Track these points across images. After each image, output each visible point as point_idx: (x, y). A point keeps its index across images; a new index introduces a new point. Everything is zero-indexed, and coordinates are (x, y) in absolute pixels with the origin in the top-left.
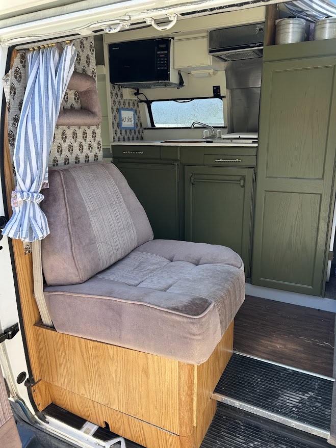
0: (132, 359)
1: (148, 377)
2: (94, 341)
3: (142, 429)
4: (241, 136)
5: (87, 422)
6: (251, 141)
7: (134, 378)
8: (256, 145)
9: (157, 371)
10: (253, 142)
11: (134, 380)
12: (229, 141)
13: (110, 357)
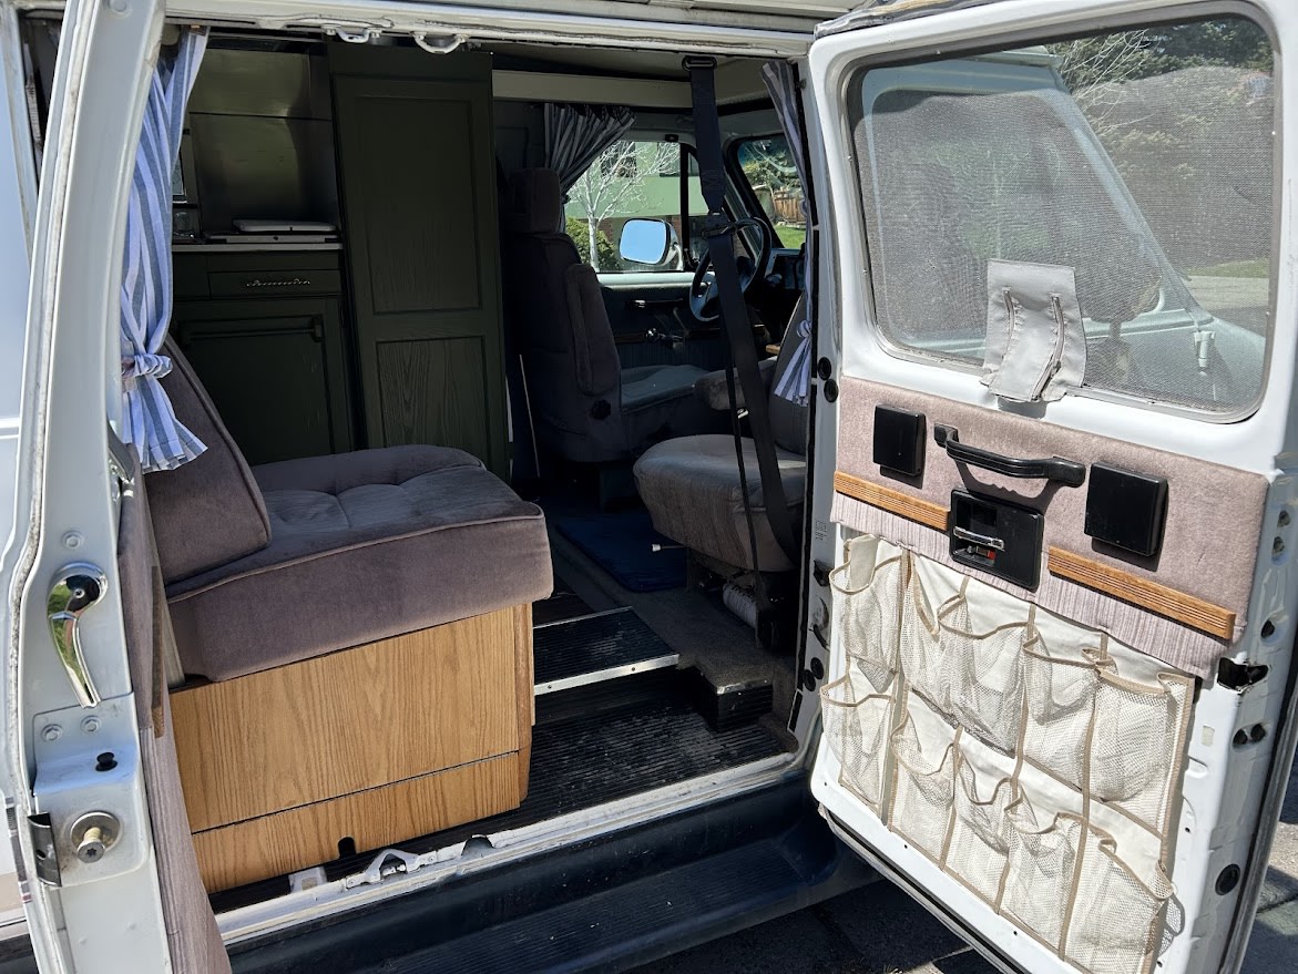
0: (421, 652)
1: (455, 669)
2: (328, 654)
3: (439, 792)
4: (295, 228)
5: (291, 877)
6: (322, 238)
7: (426, 686)
8: (336, 246)
9: (474, 648)
10: (327, 241)
11: (426, 693)
12: (270, 238)
13: (370, 669)
